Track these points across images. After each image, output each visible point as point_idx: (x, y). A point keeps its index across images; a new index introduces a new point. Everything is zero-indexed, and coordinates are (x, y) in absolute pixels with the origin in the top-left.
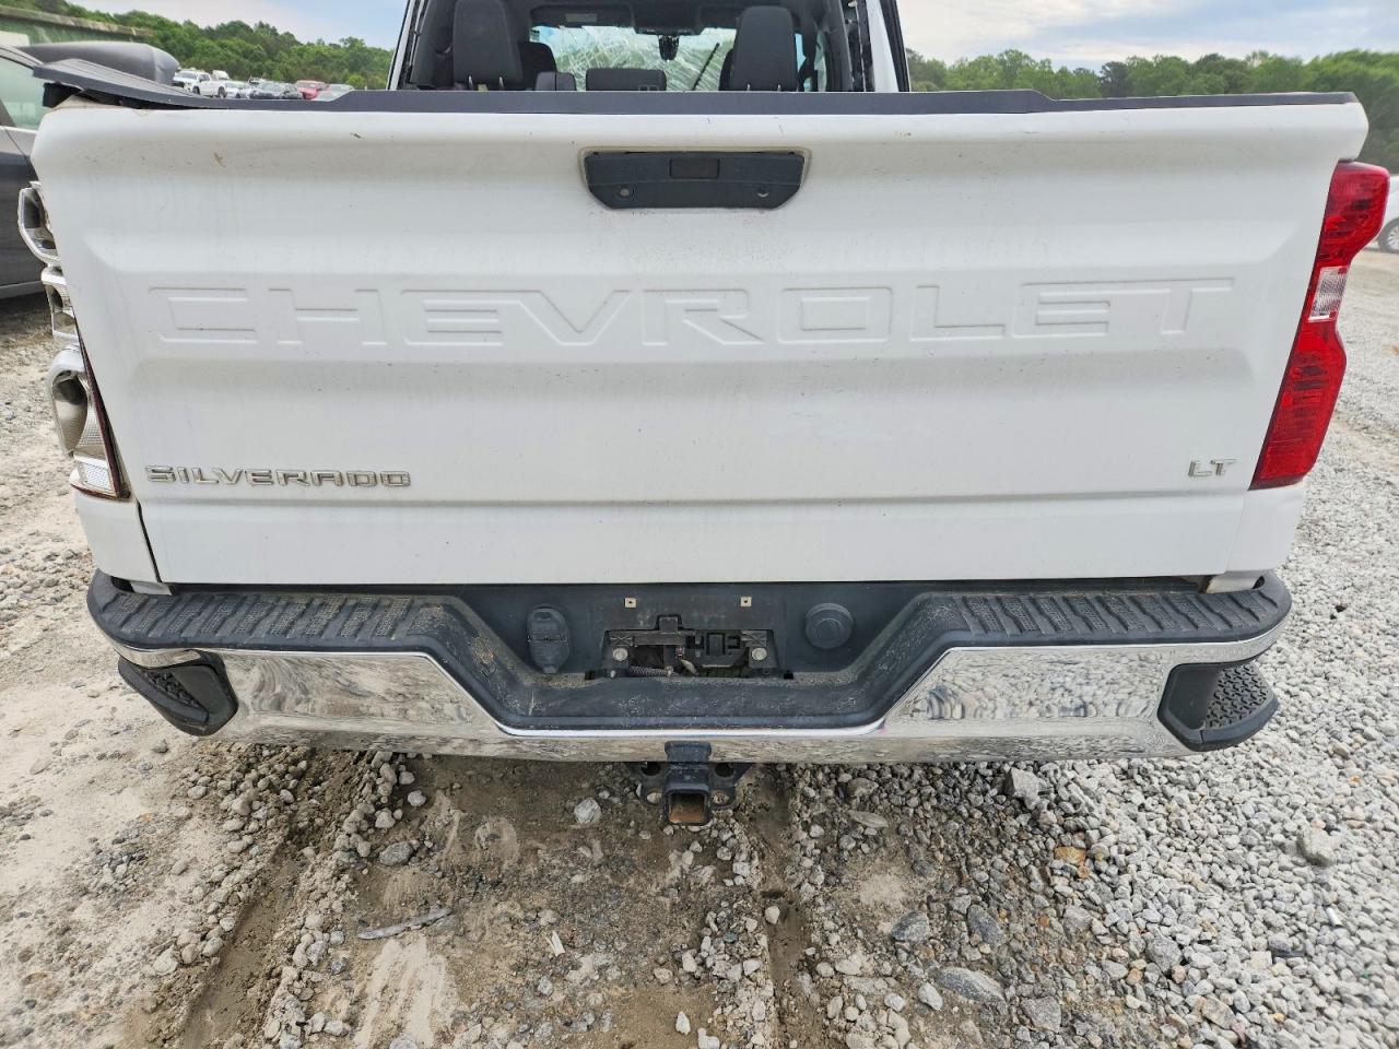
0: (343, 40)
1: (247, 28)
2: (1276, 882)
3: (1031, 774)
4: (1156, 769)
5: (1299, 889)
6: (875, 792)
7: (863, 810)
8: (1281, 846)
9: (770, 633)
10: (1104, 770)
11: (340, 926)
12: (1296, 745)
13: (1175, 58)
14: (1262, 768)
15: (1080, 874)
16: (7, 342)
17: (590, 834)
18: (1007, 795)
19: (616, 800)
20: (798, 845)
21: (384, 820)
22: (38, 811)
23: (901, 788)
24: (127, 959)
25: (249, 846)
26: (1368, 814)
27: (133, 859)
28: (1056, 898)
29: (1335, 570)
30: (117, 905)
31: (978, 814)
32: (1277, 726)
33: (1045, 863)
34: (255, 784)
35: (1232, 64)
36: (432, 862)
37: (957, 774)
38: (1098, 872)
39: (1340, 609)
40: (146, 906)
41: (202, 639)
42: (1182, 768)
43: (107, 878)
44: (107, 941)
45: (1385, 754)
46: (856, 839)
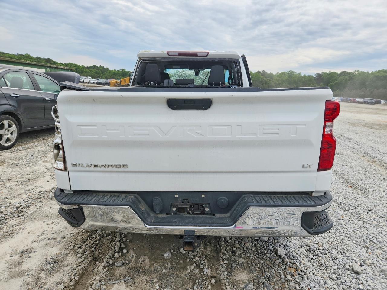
0: (120, 69)
1: (97, 67)
2: (346, 278)
3: (283, 249)
4: (317, 249)
5: (352, 279)
6: (242, 253)
7: (239, 257)
8: (348, 269)
9: (209, 204)
10: (303, 249)
11: (104, 280)
12: (355, 245)
13: (334, 72)
14: (345, 250)
15: (294, 274)
16: (33, 141)
17: (168, 261)
18: (276, 255)
19: (175, 253)
20: (221, 265)
21: (116, 255)
22: (33, 251)
23: (249, 252)
24: (52, 286)
25: (83, 261)
26: (372, 262)
27: (55, 263)
28: (288, 280)
29: (369, 201)
30: (50, 273)
31: (268, 259)
32: (350, 240)
33: (285, 272)
34: (85, 246)
35: (350, 73)
36: (128, 266)
37: (264, 249)
38: (299, 274)
39: (370, 211)
40: (57, 274)
41: (79, 202)
42: (323, 249)
43: (48, 267)
44: (48, 281)
45: (379, 247)
46: (236, 264)
